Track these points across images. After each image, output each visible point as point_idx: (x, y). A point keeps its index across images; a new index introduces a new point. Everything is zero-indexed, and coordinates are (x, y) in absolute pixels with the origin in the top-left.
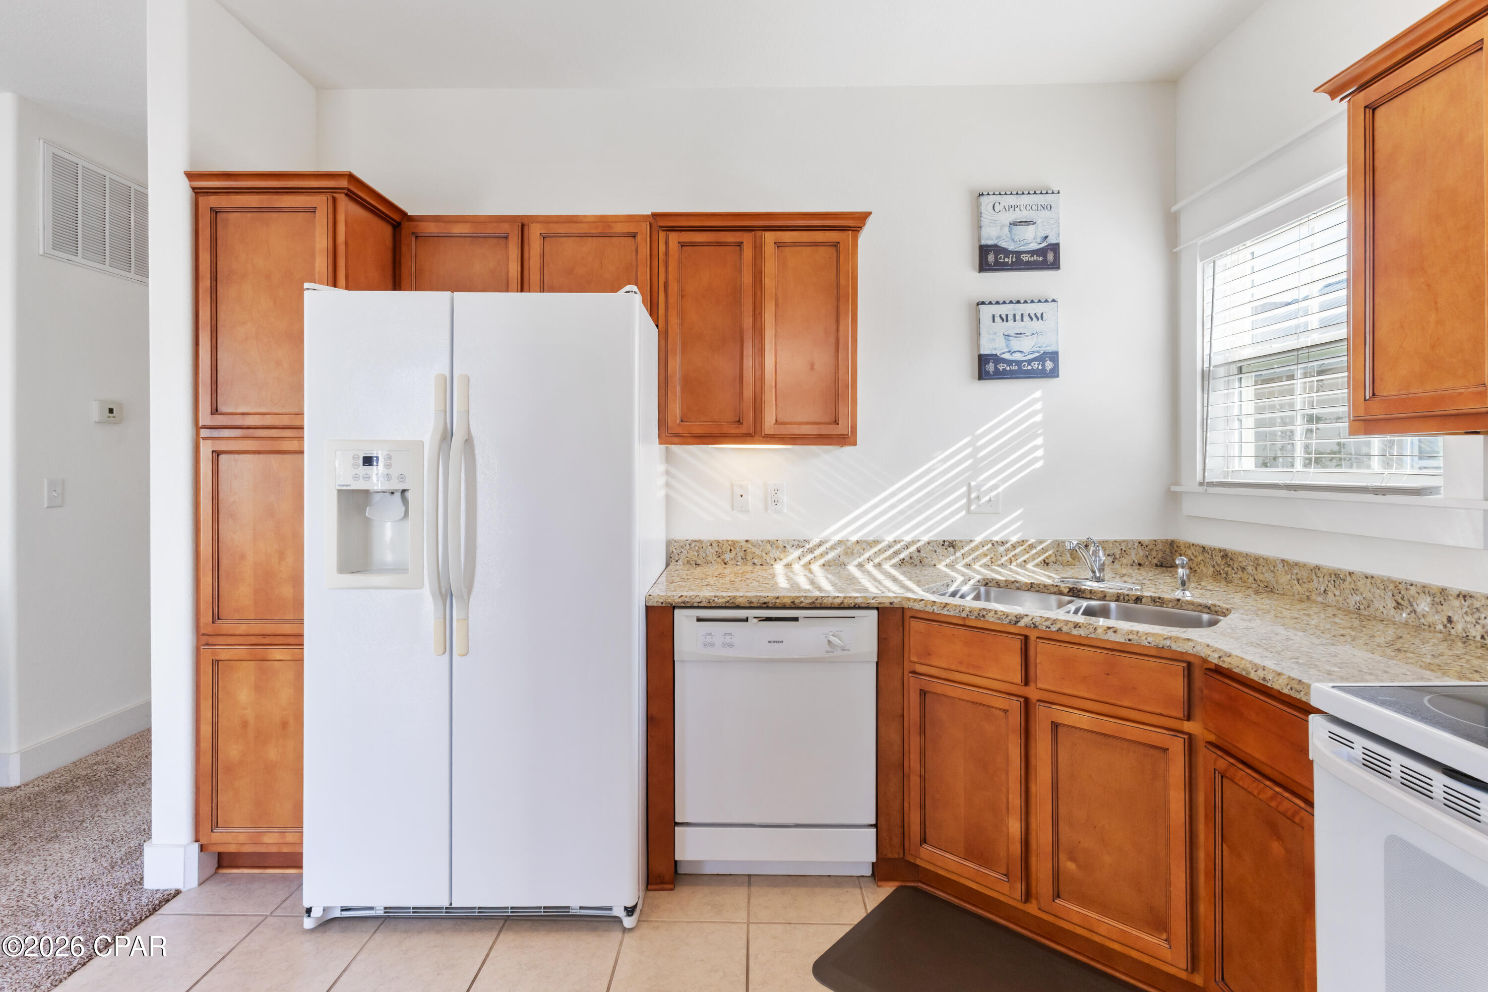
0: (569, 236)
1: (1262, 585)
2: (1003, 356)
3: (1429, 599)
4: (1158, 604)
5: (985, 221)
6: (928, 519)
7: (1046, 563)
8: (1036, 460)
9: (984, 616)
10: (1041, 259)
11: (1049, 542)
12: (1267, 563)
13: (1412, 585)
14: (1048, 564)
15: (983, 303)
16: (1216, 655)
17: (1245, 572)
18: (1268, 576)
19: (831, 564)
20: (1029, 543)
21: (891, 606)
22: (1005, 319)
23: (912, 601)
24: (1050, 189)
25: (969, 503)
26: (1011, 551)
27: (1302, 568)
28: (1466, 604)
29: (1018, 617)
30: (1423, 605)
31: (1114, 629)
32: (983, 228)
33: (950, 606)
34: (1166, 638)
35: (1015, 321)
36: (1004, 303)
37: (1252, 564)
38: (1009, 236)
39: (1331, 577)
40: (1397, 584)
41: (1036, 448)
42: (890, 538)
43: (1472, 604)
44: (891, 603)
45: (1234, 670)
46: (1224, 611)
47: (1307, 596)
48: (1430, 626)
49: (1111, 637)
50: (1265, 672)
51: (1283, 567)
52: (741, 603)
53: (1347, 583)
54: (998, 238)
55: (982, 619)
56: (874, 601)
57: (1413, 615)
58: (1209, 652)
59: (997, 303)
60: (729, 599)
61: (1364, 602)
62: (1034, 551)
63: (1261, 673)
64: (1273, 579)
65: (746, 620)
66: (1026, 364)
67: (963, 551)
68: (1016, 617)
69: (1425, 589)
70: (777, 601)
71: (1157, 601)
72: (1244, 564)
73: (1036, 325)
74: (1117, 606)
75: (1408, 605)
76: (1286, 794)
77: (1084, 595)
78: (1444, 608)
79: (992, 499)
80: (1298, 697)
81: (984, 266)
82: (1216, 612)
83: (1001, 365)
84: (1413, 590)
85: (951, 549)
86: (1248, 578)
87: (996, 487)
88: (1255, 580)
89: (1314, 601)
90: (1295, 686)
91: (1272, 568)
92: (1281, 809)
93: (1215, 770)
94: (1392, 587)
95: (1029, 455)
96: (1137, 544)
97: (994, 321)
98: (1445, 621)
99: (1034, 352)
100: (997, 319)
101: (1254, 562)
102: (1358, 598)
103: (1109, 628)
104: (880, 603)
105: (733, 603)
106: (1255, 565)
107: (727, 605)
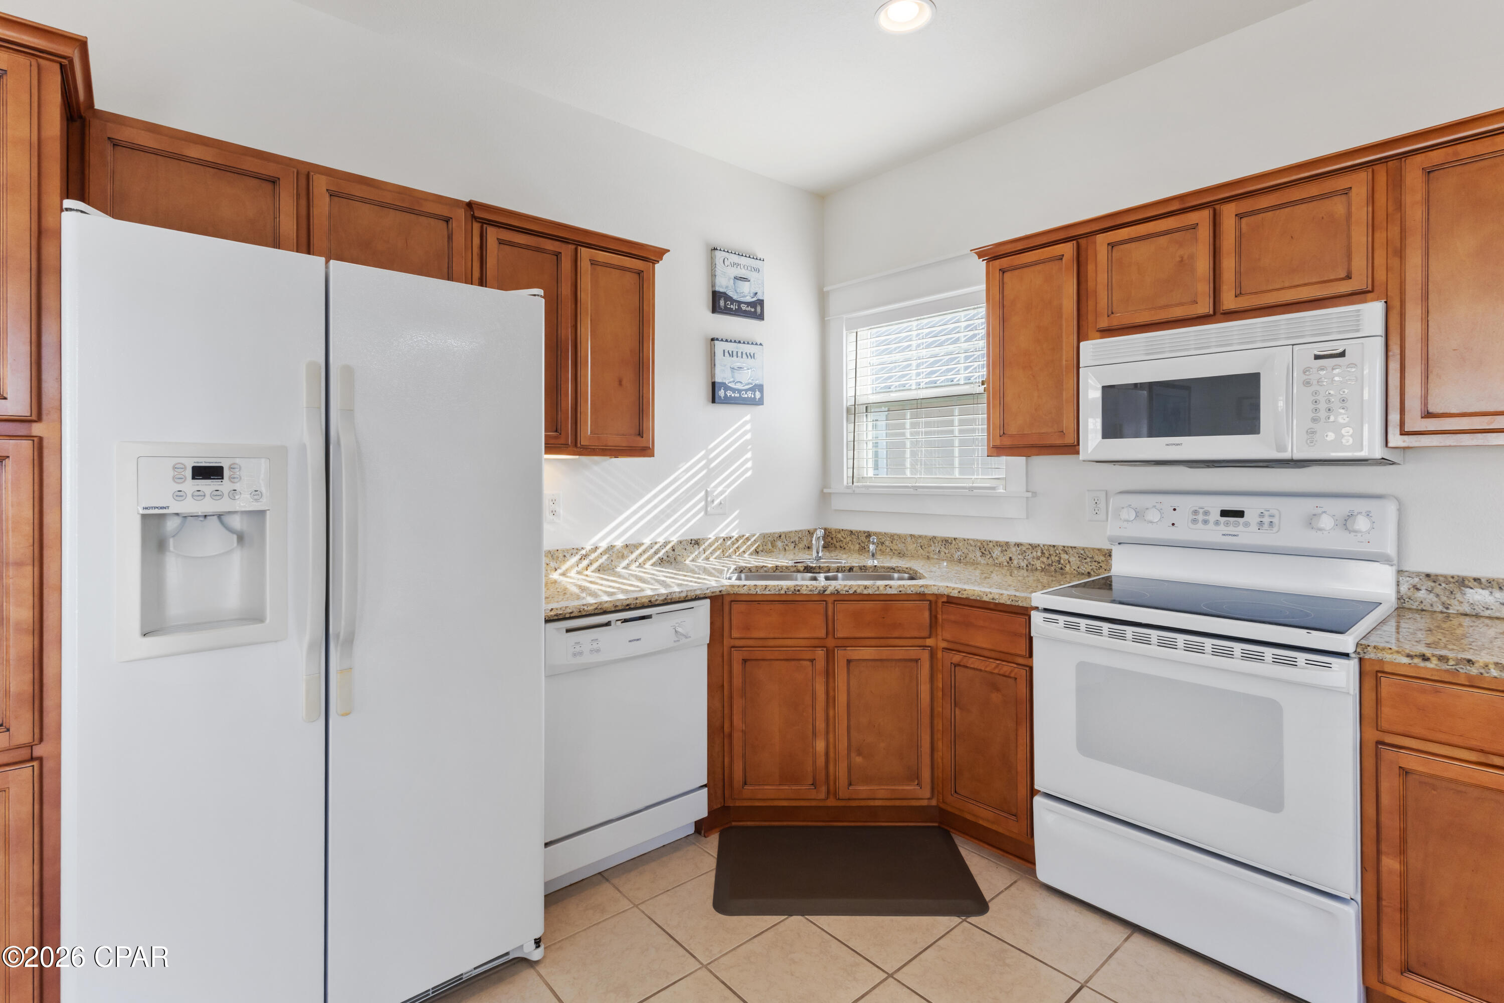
0: (364, 200)
1: (896, 552)
2: (729, 385)
3: (1000, 549)
4: (863, 570)
5: (718, 273)
6: (675, 521)
7: (757, 552)
8: (747, 470)
9: (799, 591)
10: (753, 310)
11: (758, 534)
12: (900, 538)
13: (990, 542)
14: (758, 552)
15: (717, 339)
16: (956, 592)
17: (884, 545)
18: (901, 546)
19: (606, 569)
20: (746, 537)
21: (720, 594)
22: (731, 355)
23: (736, 587)
24: (756, 256)
25: (706, 506)
26: (736, 544)
27: (924, 539)
28: (1019, 549)
29: (824, 587)
30: (997, 552)
31: (890, 586)
32: (717, 277)
33: (770, 587)
34: (920, 587)
35: (737, 357)
36: (731, 341)
37: (889, 539)
38: (733, 287)
39: (943, 542)
40: (982, 542)
41: (747, 461)
42: (647, 541)
43: (1022, 549)
44: (720, 592)
45: (971, 598)
46: (904, 569)
47: (928, 556)
48: (1000, 564)
49: (889, 591)
50: (992, 595)
51: (911, 539)
52: (608, 608)
53: (953, 545)
54: (727, 287)
55: (798, 593)
56: (708, 591)
57: (991, 559)
58: (950, 591)
59: (727, 341)
60: (596, 606)
61: (963, 555)
62: (749, 543)
63: (990, 596)
64: (904, 548)
65: (608, 624)
66: (744, 392)
67: (703, 547)
68: (823, 587)
69: (998, 544)
70: (638, 602)
71: (863, 568)
72: (883, 540)
73: (750, 361)
74: (843, 575)
75: (988, 554)
76: (1004, 663)
77: (815, 571)
78: (1008, 552)
79: (722, 502)
80: (1017, 604)
81: (715, 309)
82: (898, 571)
83: (729, 392)
84: (991, 545)
85: (696, 546)
86: (886, 549)
87: (722, 492)
88: (891, 549)
89: (932, 558)
90: (1014, 599)
91: (904, 541)
92: (1002, 672)
93: (951, 663)
94: (979, 544)
95: (742, 467)
96: (807, 532)
97: (724, 356)
98: (1008, 560)
99: (749, 384)
100: (726, 354)
101: (890, 538)
102: (959, 553)
103: (886, 586)
104: (713, 593)
105: (601, 609)
106: (891, 540)
107: (596, 611)
